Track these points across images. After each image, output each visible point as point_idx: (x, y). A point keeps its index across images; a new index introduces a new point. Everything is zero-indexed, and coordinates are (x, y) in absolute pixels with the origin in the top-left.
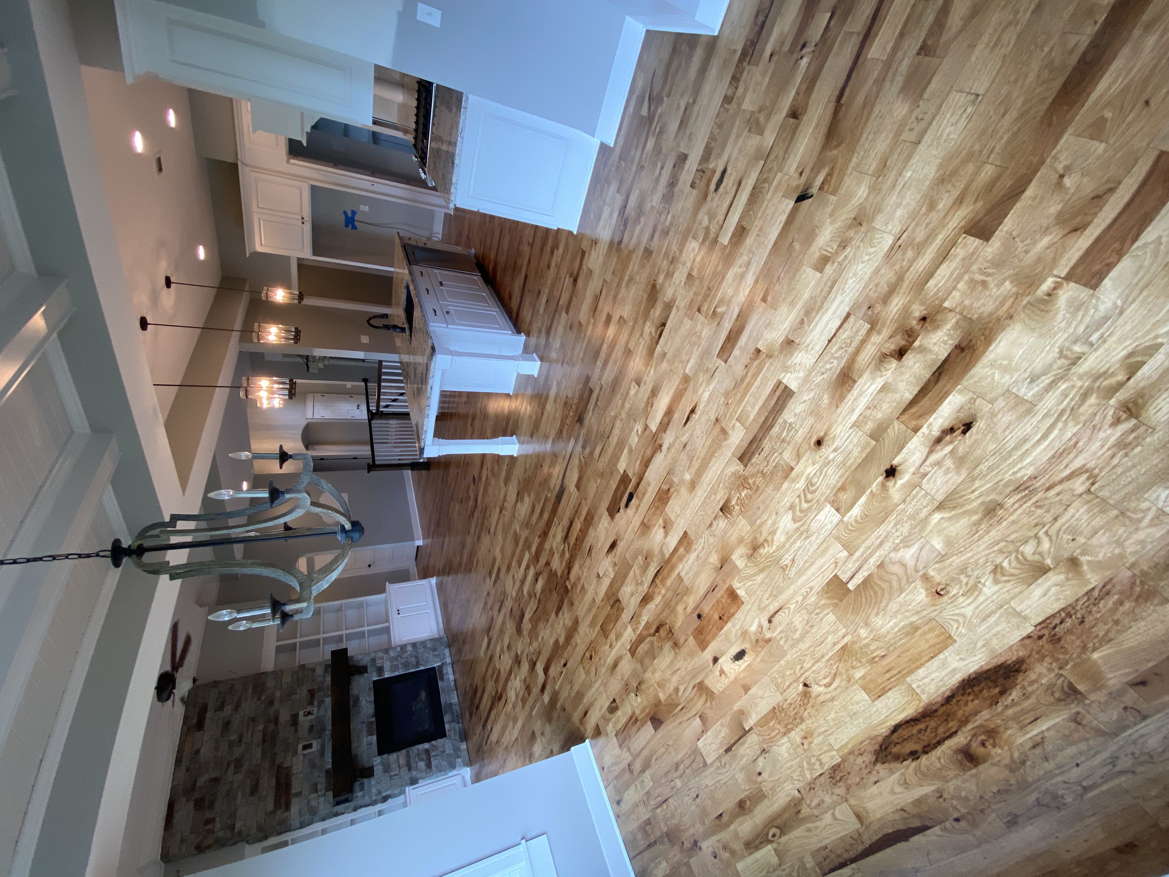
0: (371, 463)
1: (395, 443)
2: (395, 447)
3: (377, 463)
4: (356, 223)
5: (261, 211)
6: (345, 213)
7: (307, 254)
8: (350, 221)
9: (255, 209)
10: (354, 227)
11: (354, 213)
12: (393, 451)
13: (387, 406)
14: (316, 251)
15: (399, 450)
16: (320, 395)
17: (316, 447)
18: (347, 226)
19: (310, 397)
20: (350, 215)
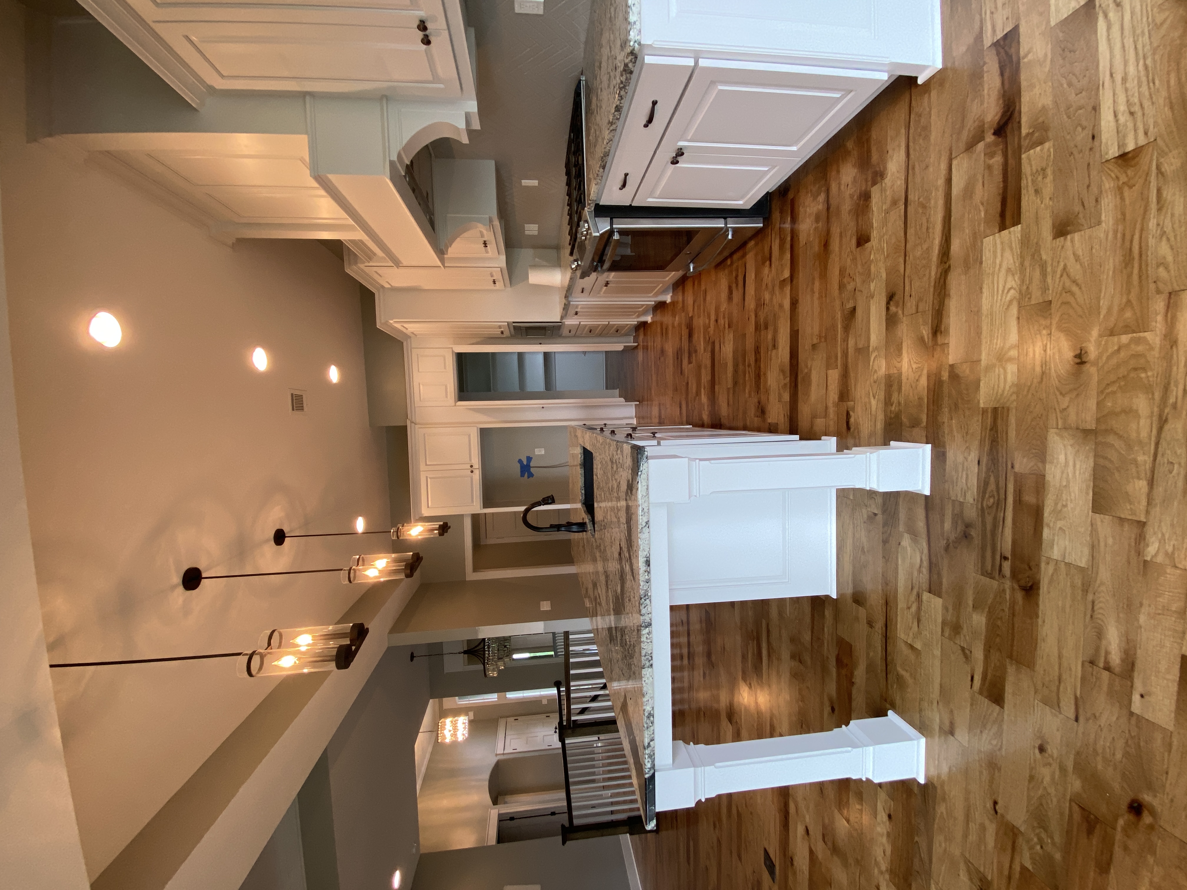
0: (567, 825)
1: (604, 780)
2: (604, 788)
3: (576, 822)
4: (532, 470)
5: (430, 468)
6: (520, 461)
7: (477, 507)
8: (526, 468)
9: (422, 467)
10: (531, 475)
11: (529, 459)
12: (600, 797)
13: (583, 711)
14: (487, 502)
15: (609, 792)
16: (512, 719)
17: (509, 798)
18: (522, 475)
19: (502, 722)
20: (525, 463)
